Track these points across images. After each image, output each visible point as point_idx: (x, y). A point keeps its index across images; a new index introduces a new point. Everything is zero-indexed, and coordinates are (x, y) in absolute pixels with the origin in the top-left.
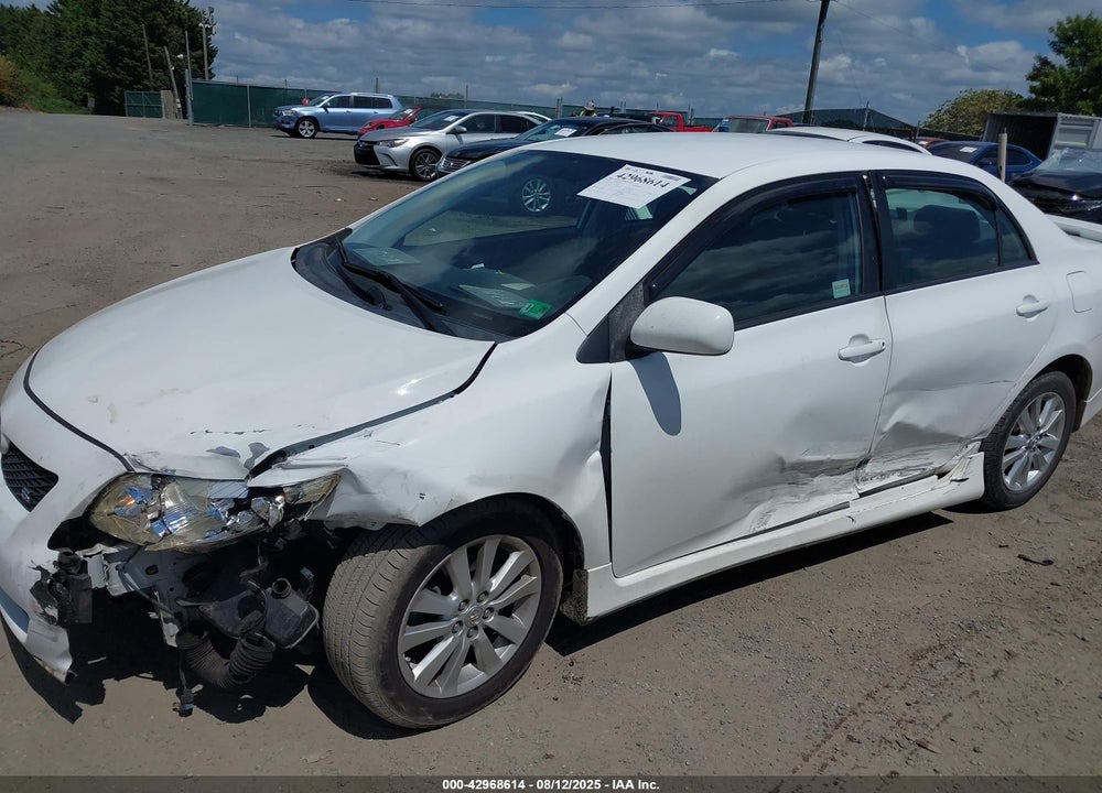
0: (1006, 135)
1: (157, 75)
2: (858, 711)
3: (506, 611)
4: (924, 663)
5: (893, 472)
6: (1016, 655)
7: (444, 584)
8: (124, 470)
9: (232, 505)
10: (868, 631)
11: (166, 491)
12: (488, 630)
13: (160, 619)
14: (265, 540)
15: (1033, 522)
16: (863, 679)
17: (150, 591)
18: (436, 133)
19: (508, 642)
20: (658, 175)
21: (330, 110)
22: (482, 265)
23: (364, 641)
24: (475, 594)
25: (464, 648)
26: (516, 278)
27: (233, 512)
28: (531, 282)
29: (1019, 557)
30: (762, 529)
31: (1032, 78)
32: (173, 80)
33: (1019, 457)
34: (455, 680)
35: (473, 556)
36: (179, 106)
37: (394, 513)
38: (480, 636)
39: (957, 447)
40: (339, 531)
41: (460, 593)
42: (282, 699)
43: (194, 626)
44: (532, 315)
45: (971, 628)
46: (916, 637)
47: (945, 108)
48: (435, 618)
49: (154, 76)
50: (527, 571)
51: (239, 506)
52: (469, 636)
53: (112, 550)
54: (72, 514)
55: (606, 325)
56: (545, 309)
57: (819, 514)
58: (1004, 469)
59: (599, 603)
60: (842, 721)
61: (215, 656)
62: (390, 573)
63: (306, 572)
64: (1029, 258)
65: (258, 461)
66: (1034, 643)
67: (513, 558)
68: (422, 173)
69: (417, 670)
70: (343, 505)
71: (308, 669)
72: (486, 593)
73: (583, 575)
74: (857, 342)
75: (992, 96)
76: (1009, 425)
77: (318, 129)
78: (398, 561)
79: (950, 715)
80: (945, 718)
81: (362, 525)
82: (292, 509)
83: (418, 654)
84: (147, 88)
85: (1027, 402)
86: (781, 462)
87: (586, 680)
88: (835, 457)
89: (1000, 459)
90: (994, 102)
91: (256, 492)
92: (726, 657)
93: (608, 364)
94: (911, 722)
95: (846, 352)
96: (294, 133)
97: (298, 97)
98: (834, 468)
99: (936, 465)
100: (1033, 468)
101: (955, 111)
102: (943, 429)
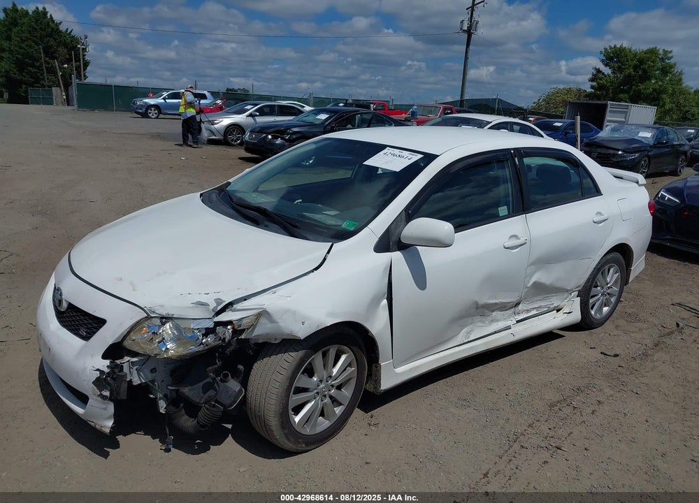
0: (579, 117)
1: (50, 77)
2: (525, 433)
3: (339, 387)
4: (556, 408)
5: (533, 309)
6: (603, 402)
7: (310, 372)
8: (146, 315)
9: (204, 332)
10: (526, 394)
11: (168, 326)
12: (331, 397)
13: (156, 398)
14: (220, 350)
15: (607, 335)
16: (526, 417)
17: (153, 381)
18: (240, 116)
19: (340, 404)
20: (406, 153)
21: (167, 101)
22: (301, 200)
23: (273, 402)
24: (325, 377)
25: (320, 407)
26: (328, 208)
27: (206, 335)
28: (338, 211)
29: (601, 353)
30: (467, 341)
31: (592, 80)
32: (61, 81)
33: (598, 300)
34: (315, 425)
35: (325, 355)
36: (65, 97)
37: (289, 333)
38: (327, 400)
39: (566, 295)
40: (256, 344)
41: (318, 377)
42: (219, 441)
43: (176, 401)
44: (348, 228)
45: (579, 390)
46: (552, 396)
47: (542, 98)
48: (305, 390)
49: (48, 79)
50: (350, 365)
51: (208, 332)
52: (322, 401)
53: (135, 359)
54: (116, 340)
55: (388, 233)
56: (354, 225)
57: (495, 332)
58: (590, 306)
59: (386, 383)
60: (517, 438)
61: (186, 417)
62: (286, 365)
63: (241, 367)
64: (597, 192)
65: (219, 308)
66: (611, 396)
67: (343, 358)
68: (232, 141)
69: (297, 419)
70: (262, 330)
71: (229, 426)
72: (330, 377)
73: (378, 367)
74: (514, 239)
75: (569, 91)
76: (591, 283)
77: (160, 112)
78: (290, 359)
79: (572, 433)
80: (569, 434)
81: (268, 341)
82: (237, 332)
83: (297, 410)
84: (43, 86)
85: (600, 269)
86: (476, 303)
87: (381, 425)
88: (503, 301)
89: (588, 301)
90: (571, 94)
91: (218, 324)
92: (453, 410)
93: (389, 253)
94: (552, 437)
95: (507, 245)
96: (145, 115)
97: (146, 92)
98: (503, 307)
99: (556, 305)
100: (605, 306)
101: (548, 100)
102: (558, 285)
